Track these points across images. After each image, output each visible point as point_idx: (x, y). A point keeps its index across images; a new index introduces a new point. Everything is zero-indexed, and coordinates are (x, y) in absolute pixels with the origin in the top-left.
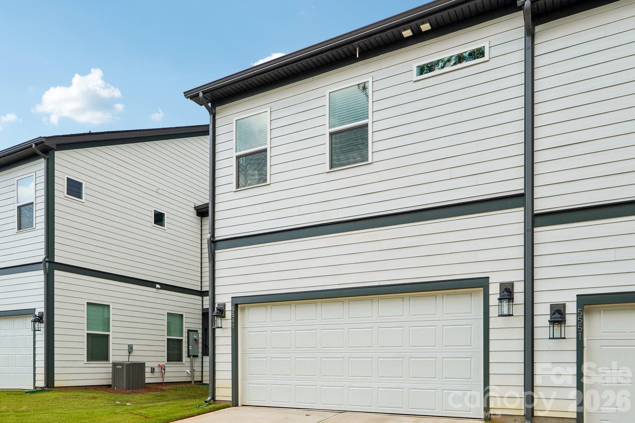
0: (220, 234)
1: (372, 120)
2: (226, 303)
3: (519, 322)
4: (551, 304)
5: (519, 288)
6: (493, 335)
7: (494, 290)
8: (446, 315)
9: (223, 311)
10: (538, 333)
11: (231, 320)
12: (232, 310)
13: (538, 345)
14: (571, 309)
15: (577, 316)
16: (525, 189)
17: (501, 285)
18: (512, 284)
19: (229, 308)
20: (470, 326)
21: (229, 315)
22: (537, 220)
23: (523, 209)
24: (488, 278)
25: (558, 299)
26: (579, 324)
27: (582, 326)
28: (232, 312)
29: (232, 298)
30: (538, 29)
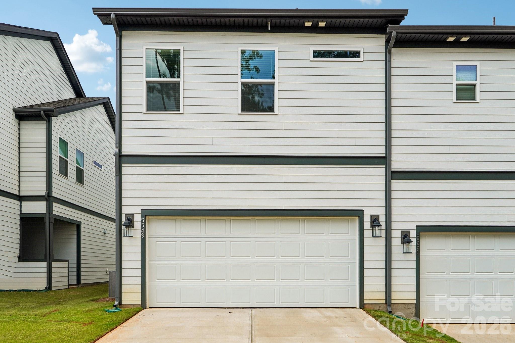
0: (127, 150)
1: (278, 81)
2: (134, 214)
3: (382, 241)
4: (401, 231)
5: (382, 219)
6: (366, 249)
7: (367, 219)
8: (331, 234)
9: (132, 221)
10: (394, 250)
11: (140, 230)
12: (141, 221)
13: (394, 257)
14: (413, 234)
15: (416, 239)
16: (386, 154)
17: (372, 216)
18: (378, 216)
19: (138, 218)
20: (348, 243)
21: (137, 225)
22: (395, 175)
23: (384, 166)
24: (363, 210)
25: (405, 227)
26: (418, 244)
27: (419, 246)
28: (141, 223)
29: (141, 210)
30: (393, 50)
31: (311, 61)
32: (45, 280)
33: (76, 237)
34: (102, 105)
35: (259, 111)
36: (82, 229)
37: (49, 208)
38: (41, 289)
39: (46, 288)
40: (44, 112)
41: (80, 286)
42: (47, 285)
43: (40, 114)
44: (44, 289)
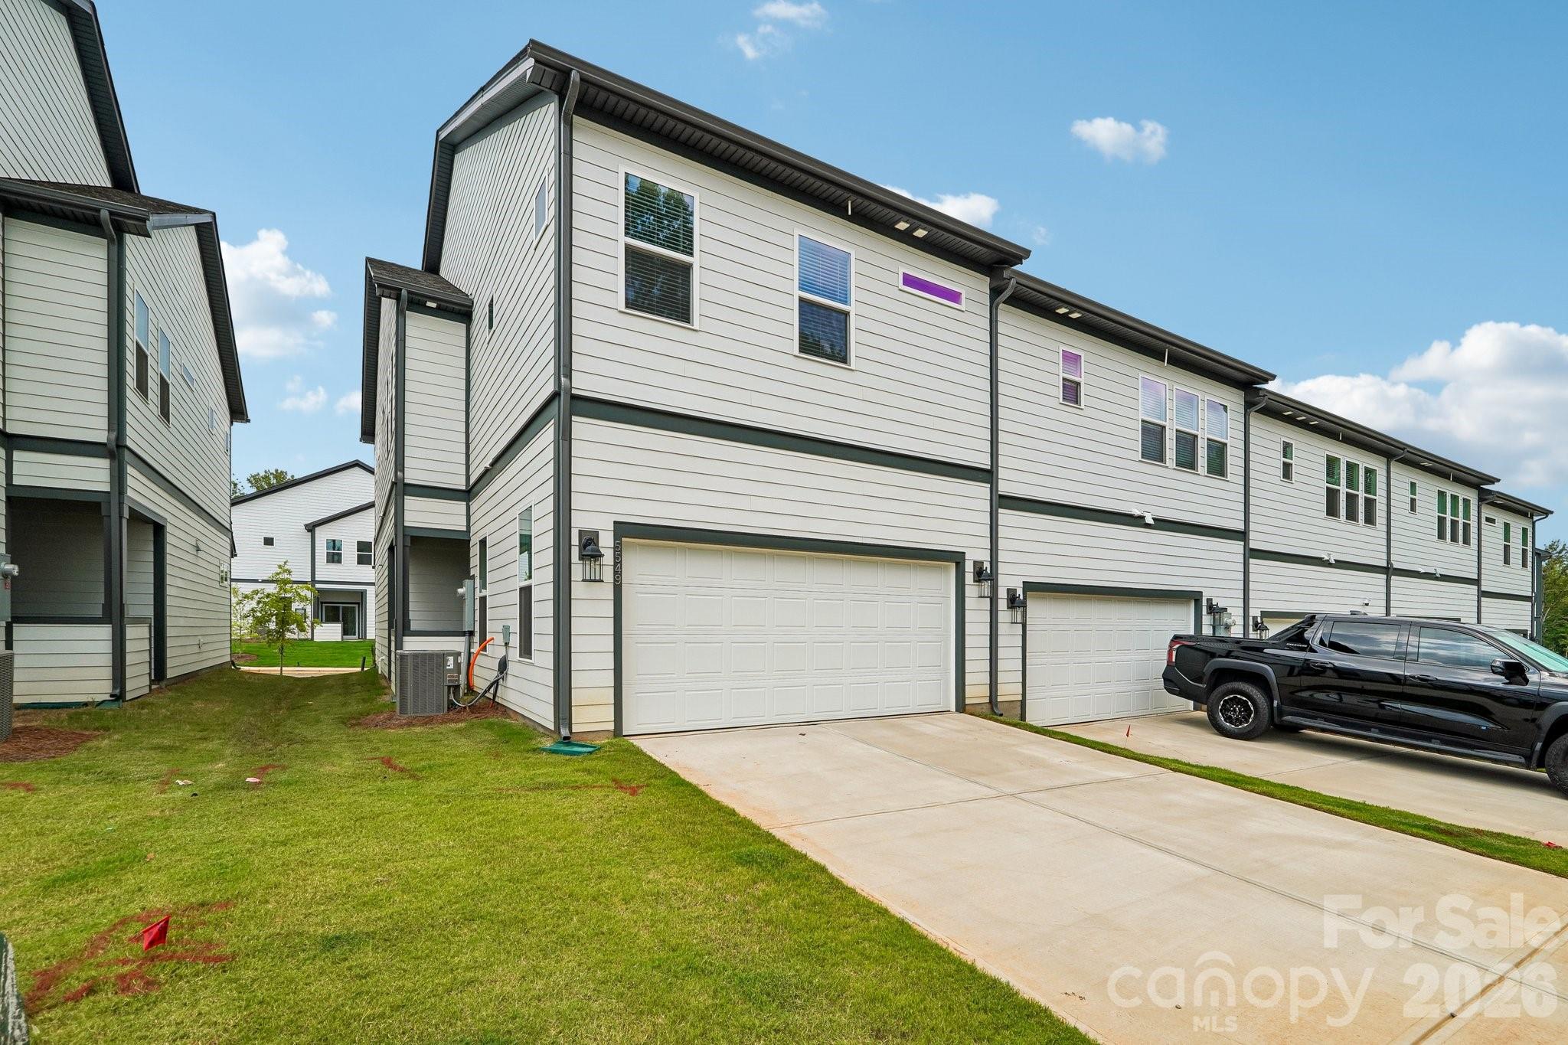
0: (584, 385)
1: (855, 311)
2: (600, 531)
3: (987, 603)
4: (1007, 588)
5: (987, 570)
7: (969, 567)
9: (594, 546)
10: (1000, 617)
11: (612, 567)
12: (614, 547)
13: (999, 629)
15: (1023, 602)
16: (992, 465)
17: (974, 563)
18: (982, 563)
19: (606, 541)
21: (606, 555)
22: (1002, 501)
23: (989, 485)
24: (965, 553)
25: (1012, 585)
26: (1024, 611)
27: (1026, 613)
28: (614, 551)
29: (615, 522)
30: (1001, 306)
31: (900, 290)
32: (107, 673)
33: (150, 557)
34: (193, 227)
35: (822, 357)
36: (169, 539)
37: (119, 479)
38: (99, 698)
39: (111, 696)
40: (111, 213)
41: (163, 684)
42: (114, 688)
43: (99, 216)
44: (107, 697)
